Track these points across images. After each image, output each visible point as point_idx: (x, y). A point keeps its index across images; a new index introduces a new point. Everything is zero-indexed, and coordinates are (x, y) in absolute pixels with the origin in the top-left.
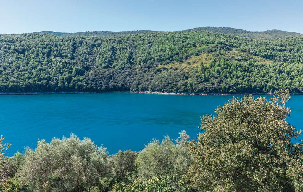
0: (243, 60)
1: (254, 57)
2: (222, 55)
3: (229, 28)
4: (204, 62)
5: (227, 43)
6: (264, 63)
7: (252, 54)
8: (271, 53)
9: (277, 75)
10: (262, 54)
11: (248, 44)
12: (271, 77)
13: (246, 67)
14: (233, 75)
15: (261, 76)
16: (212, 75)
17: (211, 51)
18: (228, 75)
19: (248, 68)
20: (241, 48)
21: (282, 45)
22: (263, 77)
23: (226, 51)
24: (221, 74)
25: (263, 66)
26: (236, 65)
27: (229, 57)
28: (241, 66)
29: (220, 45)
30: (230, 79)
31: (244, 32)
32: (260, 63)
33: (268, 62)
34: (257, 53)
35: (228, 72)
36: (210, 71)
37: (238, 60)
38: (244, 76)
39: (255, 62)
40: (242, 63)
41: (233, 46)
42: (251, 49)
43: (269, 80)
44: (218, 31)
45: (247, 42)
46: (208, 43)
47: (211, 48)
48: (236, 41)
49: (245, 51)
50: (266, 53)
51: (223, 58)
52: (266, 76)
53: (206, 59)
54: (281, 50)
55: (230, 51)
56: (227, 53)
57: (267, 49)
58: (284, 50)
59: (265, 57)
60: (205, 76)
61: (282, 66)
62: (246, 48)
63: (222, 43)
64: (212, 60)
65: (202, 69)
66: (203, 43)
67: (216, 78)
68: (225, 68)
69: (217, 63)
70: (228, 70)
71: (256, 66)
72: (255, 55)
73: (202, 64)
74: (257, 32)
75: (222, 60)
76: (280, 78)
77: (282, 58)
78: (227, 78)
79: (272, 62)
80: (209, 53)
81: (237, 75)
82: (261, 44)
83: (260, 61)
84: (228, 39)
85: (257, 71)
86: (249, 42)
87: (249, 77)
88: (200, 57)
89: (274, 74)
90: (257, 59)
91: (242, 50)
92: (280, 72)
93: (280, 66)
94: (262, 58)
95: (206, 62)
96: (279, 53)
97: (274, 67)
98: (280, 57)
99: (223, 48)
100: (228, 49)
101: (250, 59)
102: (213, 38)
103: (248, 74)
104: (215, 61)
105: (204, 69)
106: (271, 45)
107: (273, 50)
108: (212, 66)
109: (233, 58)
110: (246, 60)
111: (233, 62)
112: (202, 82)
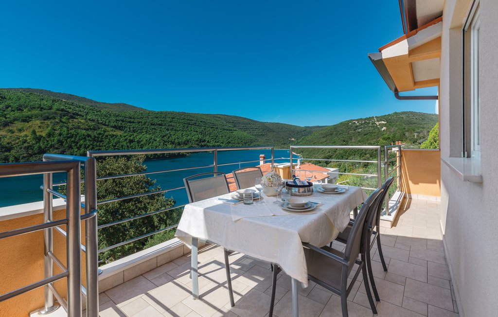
0: (91, 129)
1: (104, 127)
2: (64, 123)
3: (71, 95)
4: (37, 131)
5: (70, 110)
6: (115, 133)
7: (101, 123)
8: (121, 124)
9: (128, 144)
10: (112, 124)
11: (95, 114)
12: (122, 146)
13: (95, 137)
14: (81, 146)
15: (113, 145)
16: (51, 145)
17: (47, 118)
18: (73, 145)
19: (98, 138)
20: (88, 117)
21: (131, 118)
22: (115, 146)
23: (69, 119)
24: (64, 144)
25: (114, 135)
26: (84, 135)
27: (73, 125)
28: (89, 136)
29: (60, 112)
30: (76, 150)
31: (91, 101)
32: (110, 133)
33: (119, 133)
34: (107, 123)
35: (74, 142)
36: (47, 141)
37: (85, 129)
38: (93, 145)
39: (105, 132)
40: (90, 133)
41: (78, 115)
42: (99, 119)
43: (121, 148)
44: (57, 97)
45: (95, 112)
46: (42, 108)
47: (47, 115)
48: (82, 110)
49: (93, 120)
50: (116, 124)
51: (66, 127)
52: (117, 145)
53: (40, 127)
54: (130, 122)
55: (75, 120)
56: (70, 121)
57: (117, 120)
58: (133, 122)
59: (115, 127)
60: (40, 147)
61: (132, 136)
62: (94, 117)
63: (62, 110)
64: (49, 128)
65: (34, 139)
66: (34, 108)
67: (57, 148)
68: (69, 138)
69: (57, 132)
70: (73, 139)
71: (107, 136)
72: (105, 125)
73: (34, 132)
74: (105, 103)
75: (65, 129)
76: (131, 146)
77: (131, 129)
78: (72, 148)
79: (123, 132)
80: (45, 120)
81: (85, 145)
82: (110, 115)
83: (111, 131)
84: (71, 106)
85: (108, 140)
86: (97, 112)
87: (100, 146)
88: (30, 124)
89: (125, 143)
90: (107, 129)
91: (90, 120)
92: (131, 141)
93: (130, 136)
94: (112, 129)
95: (40, 130)
96: (129, 124)
97: (125, 137)
98: (130, 128)
99: (64, 116)
100: (72, 117)
101: (99, 128)
102: (49, 103)
103: (98, 144)
104: (55, 130)
105: (38, 139)
106: (120, 117)
107: (123, 121)
108: (49, 135)
109: (79, 127)
110: (95, 130)
111: (79, 131)
112: (35, 154)
